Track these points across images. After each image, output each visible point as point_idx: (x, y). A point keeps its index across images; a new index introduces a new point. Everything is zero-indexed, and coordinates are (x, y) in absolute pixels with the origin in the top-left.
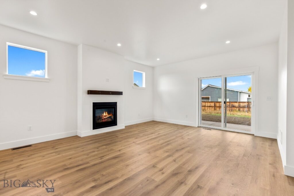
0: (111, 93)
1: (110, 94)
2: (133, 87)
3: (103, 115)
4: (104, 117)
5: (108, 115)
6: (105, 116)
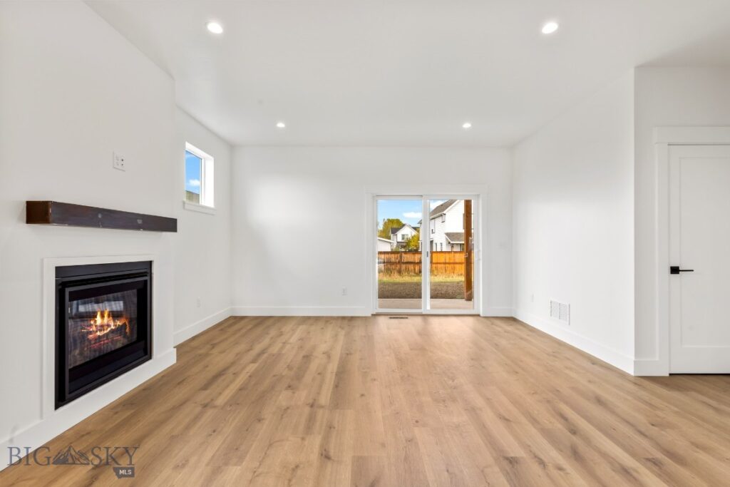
0: (140, 222)
1: (138, 227)
2: (184, 203)
3: (91, 325)
4: (98, 333)
5: (112, 323)
6: (102, 326)
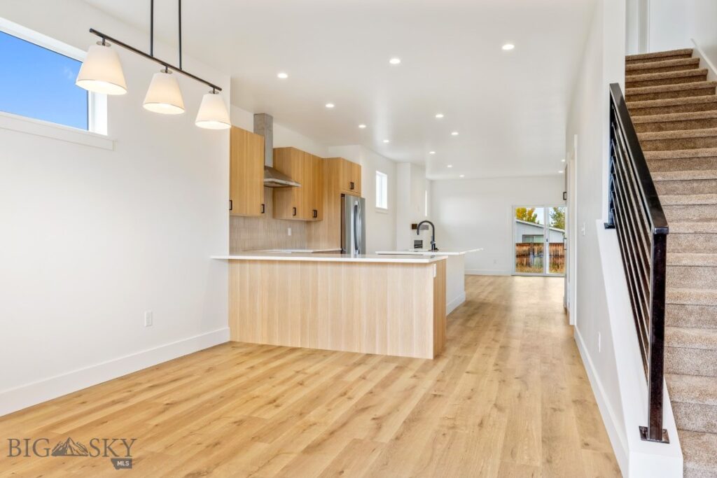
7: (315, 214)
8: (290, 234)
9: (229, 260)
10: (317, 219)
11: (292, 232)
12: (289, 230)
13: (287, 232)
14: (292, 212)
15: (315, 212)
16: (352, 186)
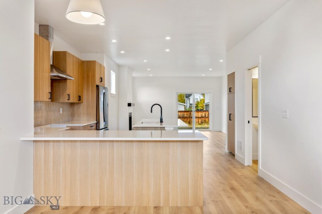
7: (80, 98)
8: (61, 112)
9: (34, 141)
10: (80, 102)
11: (63, 111)
12: (61, 109)
13: (59, 111)
14: (67, 98)
15: (80, 97)
16: (101, 80)
